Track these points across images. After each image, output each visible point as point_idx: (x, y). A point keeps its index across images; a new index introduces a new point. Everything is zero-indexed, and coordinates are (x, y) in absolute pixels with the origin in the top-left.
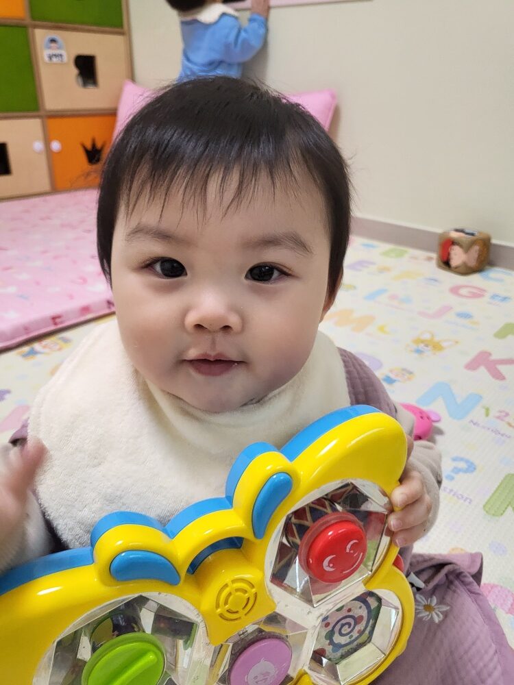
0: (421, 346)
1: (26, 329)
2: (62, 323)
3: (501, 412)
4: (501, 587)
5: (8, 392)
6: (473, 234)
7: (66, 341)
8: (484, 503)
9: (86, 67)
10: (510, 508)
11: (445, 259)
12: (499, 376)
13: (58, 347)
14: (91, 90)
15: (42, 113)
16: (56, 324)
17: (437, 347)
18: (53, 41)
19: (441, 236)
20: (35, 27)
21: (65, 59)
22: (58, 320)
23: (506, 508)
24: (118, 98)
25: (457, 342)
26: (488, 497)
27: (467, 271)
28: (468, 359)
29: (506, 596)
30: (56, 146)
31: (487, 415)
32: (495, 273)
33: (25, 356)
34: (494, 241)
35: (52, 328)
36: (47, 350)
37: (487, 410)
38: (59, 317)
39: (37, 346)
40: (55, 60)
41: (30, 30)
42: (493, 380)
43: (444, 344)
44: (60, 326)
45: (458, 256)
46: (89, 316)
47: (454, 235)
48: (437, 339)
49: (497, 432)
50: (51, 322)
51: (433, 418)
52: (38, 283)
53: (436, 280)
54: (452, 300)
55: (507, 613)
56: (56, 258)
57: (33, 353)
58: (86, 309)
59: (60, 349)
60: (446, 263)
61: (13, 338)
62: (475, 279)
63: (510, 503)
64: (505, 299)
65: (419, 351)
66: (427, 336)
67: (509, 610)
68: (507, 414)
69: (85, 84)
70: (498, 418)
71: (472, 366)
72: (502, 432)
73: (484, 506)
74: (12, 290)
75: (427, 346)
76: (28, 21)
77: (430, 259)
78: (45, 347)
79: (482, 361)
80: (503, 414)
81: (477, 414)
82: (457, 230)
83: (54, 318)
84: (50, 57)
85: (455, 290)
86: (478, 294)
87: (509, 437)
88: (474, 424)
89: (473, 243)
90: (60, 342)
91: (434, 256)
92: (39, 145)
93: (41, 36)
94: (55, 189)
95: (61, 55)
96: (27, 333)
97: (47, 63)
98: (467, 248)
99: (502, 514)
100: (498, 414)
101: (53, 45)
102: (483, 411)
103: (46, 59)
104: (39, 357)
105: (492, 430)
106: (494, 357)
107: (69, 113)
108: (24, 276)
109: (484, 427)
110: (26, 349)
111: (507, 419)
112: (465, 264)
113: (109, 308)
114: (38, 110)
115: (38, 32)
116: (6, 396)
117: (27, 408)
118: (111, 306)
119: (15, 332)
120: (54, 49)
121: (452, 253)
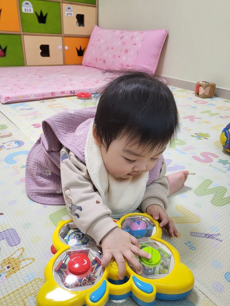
2: (55, 95)
7: (54, 100)
9: (80, 19)
12: (193, 121)
14: (81, 27)
15: (62, 35)
18: (69, 8)
20: (63, 3)
21: (73, 15)
22: (53, 94)
24: (92, 31)
28: (185, 116)
30: (66, 48)
32: (216, 99)
35: (51, 96)
36: (48, 102)
39: (45, 101)
40: (69, 15)
41: (61, 3)
42: (190, 122)
46: (64, 95)
47: (201, 83)
50: (51, 94)
54: (193, 104)
57: (44, 102)
58: (63, 92)
59: (52, 102)
64: (214, 105)
69: (79, 26)
74: (42, 85)
76: (61, 0)
83: (52, 93)
84: (67, 15)
85: (196, 101)
86: (204, 103)
92: (60, 47)
94: (65, 64)
95: (71, 14)
96: (43, 96)
97: (66, 16)
101: (69, 10)
103: (66, 15)
106: (194, 117)
107: (73, 36)
108: (46, 83)
110: (42, 101)
113: (71, 94)
114: (61, 34)
115: (63, 4)
116: (33, 109)
117: (38, 112)
118: (72, 93)
119: (39, 95)
120: (69, 11)
121: (200, 89)
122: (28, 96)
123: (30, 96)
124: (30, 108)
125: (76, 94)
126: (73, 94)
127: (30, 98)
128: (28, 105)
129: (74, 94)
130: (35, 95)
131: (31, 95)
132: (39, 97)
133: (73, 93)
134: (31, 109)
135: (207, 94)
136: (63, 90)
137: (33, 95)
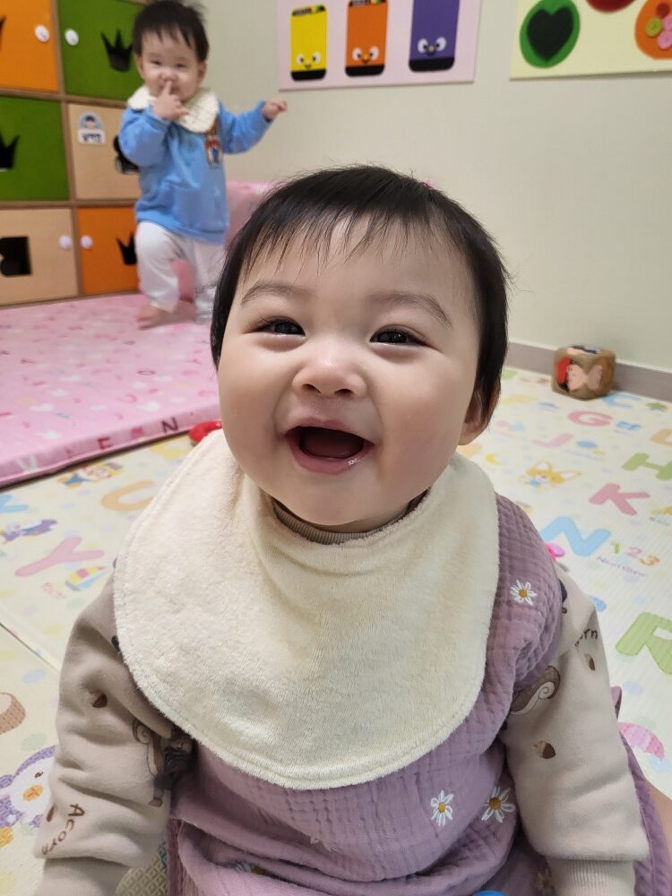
0: (538, 477)
1: (69, 452)
2: (109, 446)
3: (631, 548)
4: (639, 727)
5: (53, 522)
6: (594, 352)
7: (116, 467)
8: (616, 642)
10: (645, 648)
11: (563, 381)
12: (630, 511)
13: (106, 474)
14: (131, 175)
15: (71, 202)
16: (102, 447)
17: (556, 479)
18: (90, 118)
19: (557, 353)
20: (70, 102)
21: (103, 140)
22: (105, 443)
23: (641, 648)
25: (579, 474)
26: (620, 637)
27: (588, 395)
28: (593, 492)
29: (644, 735)
30: (86, 241)
31: (617, 552)
32: (621, 398)
33: (68, 483)
34: (619, 361)
35: (98, 452)
36: (93, 477)
37: (617, 546)
38: (107, 439)
39: (81, 472)
40: (91, 140)
41: (63, 104)
42: (623, 515)
43: (565, 476)
44: (108, 450)
45: (577, 378)
46: (142, 440)
47: (573, 352)
48: (555, 470)
49: (629, 570)
50: (97, 444)
51: (556, 552)
52: (78, 401)
53: (552, 405)
54: (572, 428)
55: (645, 752)
56: (96, 372)
57: (77, 480)
58: (138, 431)
59: (109, 476)
60: (563, 386)
61: (53, 462)
62: (599, 405)
63: (646, 643)
64: (634, 427)
65: (535, 483)
66: (544, 467)
67: (647, 749)
68: (640, 551)
69: (124, 170)
70: (630, 554)
71: (598, 499)
72: (635, 570)
73: (616, 646)
74: (47, 407)
75: (544, 477)
76: (62, 95)
77: (543, 381)
78: (91, 473)
79: (608, 493)
80: (636, 551)
81: (606, 550)
82: (575, 347)
83: (101, 440)
84: (86, 138)
85: (575, 417)
86: (603, 421)
87: (643, 575)
88: (602, 561)
89: (595, 362)
90: (107, 468)
91: (549, 378)
92: (66, 241)
93: (76, 113)
94: (83, 293)
95: (98, 135)
96: (70, 457)
97: (81, 145)
98: (588, 368)
99: (637, 654)
100: (629, 551)
101: (90, 123)
102: (613, 547)
103: (81, 140)
104: (84, 484)
105: (624, 568)
106: (621, 491)
107: (105, 203)
108: (60, 393)
109: (613, 565)
110: (68, 475)
111: (640, 556)
112: (585, 386)
113: (165, 431)
114: (67, 198)
115: (72, 107)
116: (52, 527)
117: (78, 540)
118: (167, 428)
119: (56, 455)
120: (90, 128)
121: (571, 373)
122: (13, 467)
123: (21, 464)
124: (37, 523)
125: (181, 430)
126: (170, 432)
127: (21, 471)
128: (25, 508)
129: (176, 428)
130: (41, 459)
131: (26, 460)
132: (54, 462)
133: (171, 428)
134: (45, 526)
135: (595, 386)
136: (136, 423)
137: (33, 460)
